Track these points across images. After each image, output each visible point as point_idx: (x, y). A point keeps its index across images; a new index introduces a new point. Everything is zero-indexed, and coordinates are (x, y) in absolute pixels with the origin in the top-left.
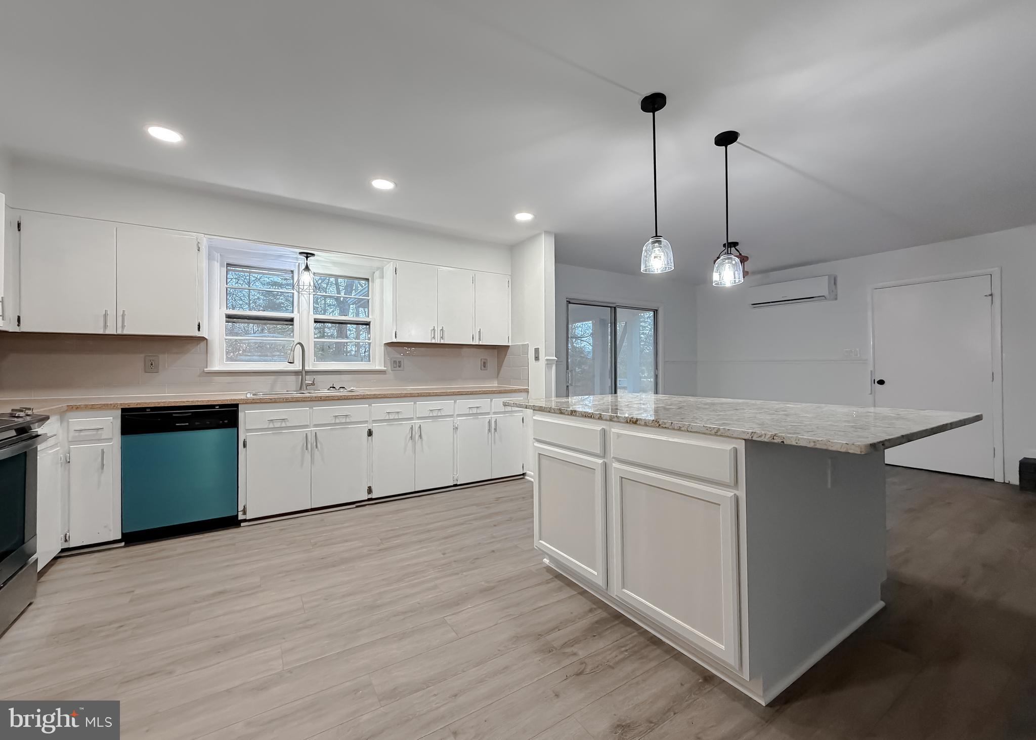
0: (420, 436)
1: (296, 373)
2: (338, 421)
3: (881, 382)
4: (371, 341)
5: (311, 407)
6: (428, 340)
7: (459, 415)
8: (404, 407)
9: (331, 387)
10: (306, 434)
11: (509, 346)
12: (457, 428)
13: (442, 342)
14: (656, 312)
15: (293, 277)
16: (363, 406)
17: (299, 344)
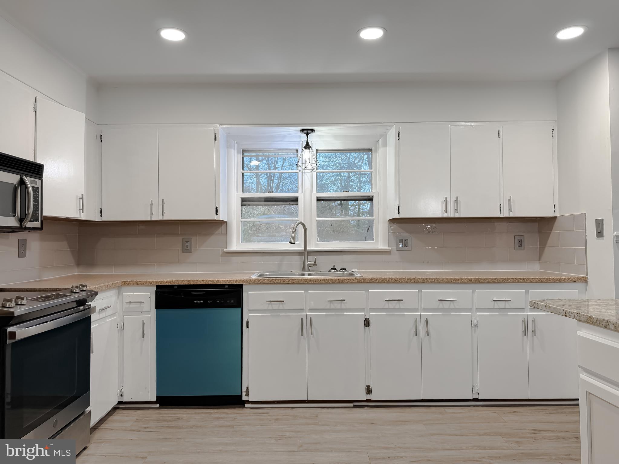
0: (427, 332)
2: (332, 307)
4: (374, 218)
5: (306, 291)
6: (439, 214)
8: (408, 294)
9: (332, 269)
10: (302, 319)
11: (556, 217)
12: (477, 326)
13: (457, 215)
16: (358, 292)
17: (300, 223)
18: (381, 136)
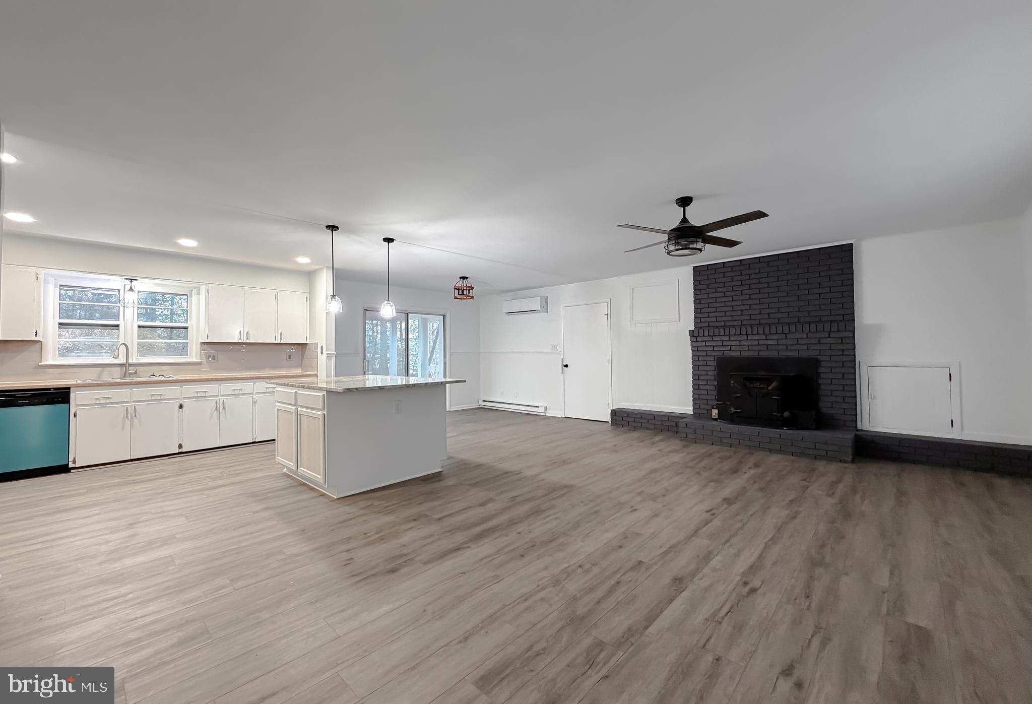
0: (224, 408)
1: (121, 365)
2: (153, 398)
3: (566, 366)
4: (189, 340)
5: (131, 389)
6: (237, 340)
7: (257, 393)
8: (212, 388)
9: (151, 375)
10: (127, 407)
11: (307, 343)
12: (256, 402)
13: (248, 341)
14: (444, 315)
15: (119, 294)
16: (176, 388)
17: (123, 344)
18: (195, 288)
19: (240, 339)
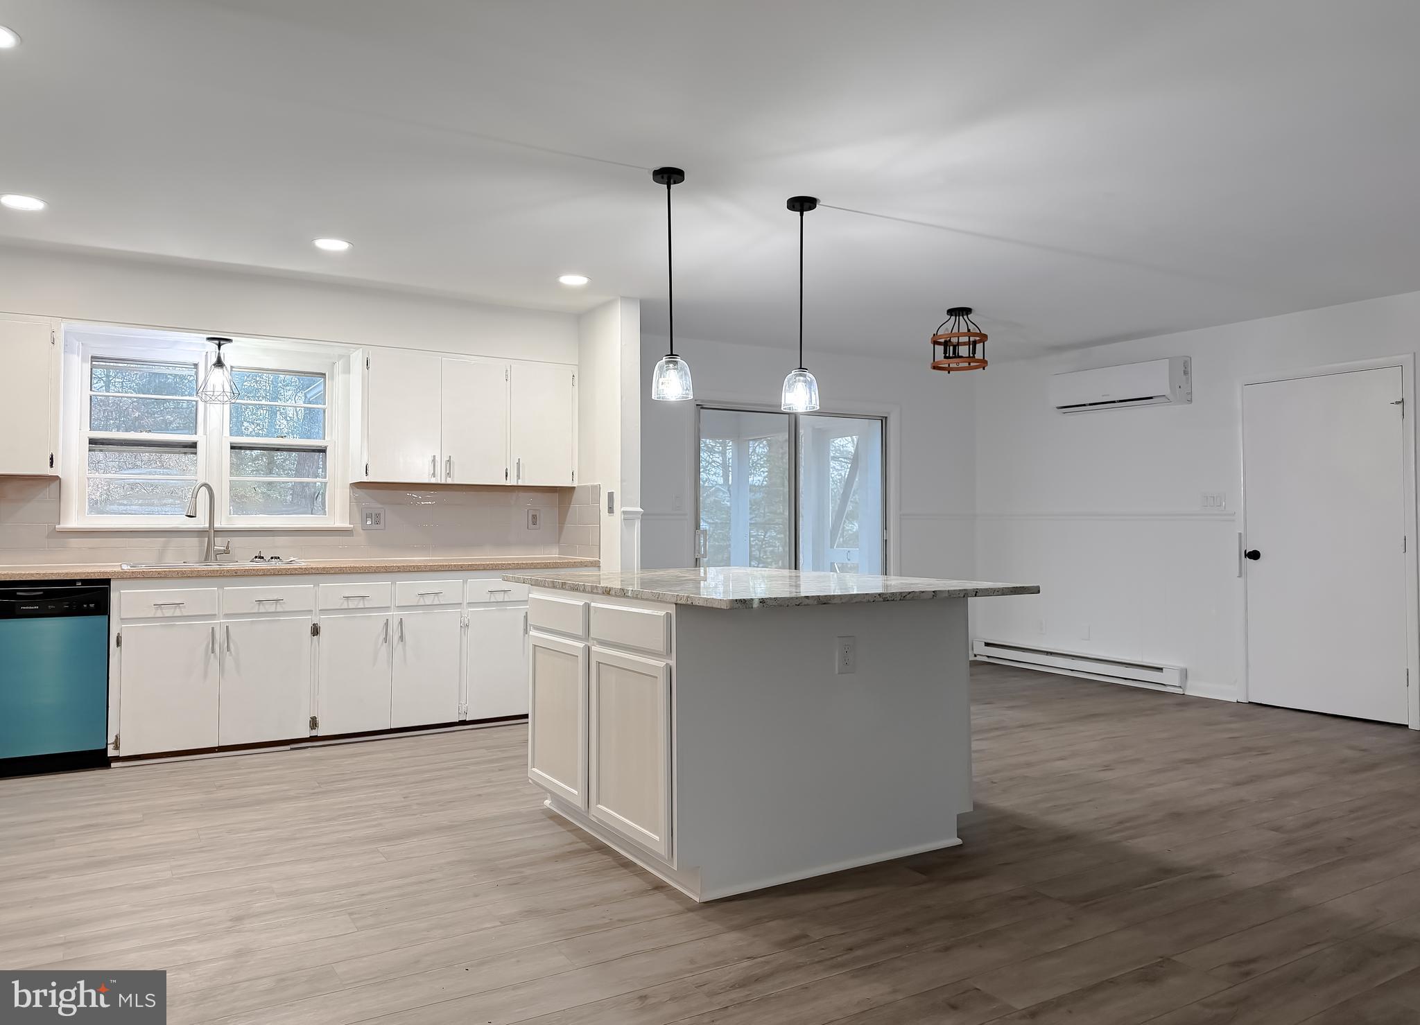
0: (402, 638)
1: (200, 533)
2: (262, 610)
3: (1254, 555)
4: (327, 479)
5: (221, 587)
6: (426, 479)
7: (470, 605)
8: (376, 589)
9: (256, 557)
10: (213, 629)
11: (574, 487)
12: (467, 626)
13: (449, 481)
14: (884, 421)
15: (197, 373)
16: (306, 587)
17: (205, 485)
18: (340, 357)
19: (434, 475)
